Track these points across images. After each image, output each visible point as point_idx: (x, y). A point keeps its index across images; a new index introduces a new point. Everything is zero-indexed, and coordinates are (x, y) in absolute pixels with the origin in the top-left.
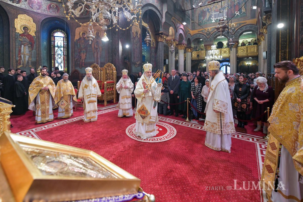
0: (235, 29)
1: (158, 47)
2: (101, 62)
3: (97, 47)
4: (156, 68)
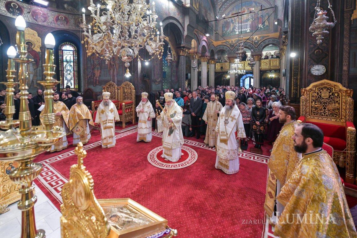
0: (258, 42)
2: (117, 80)
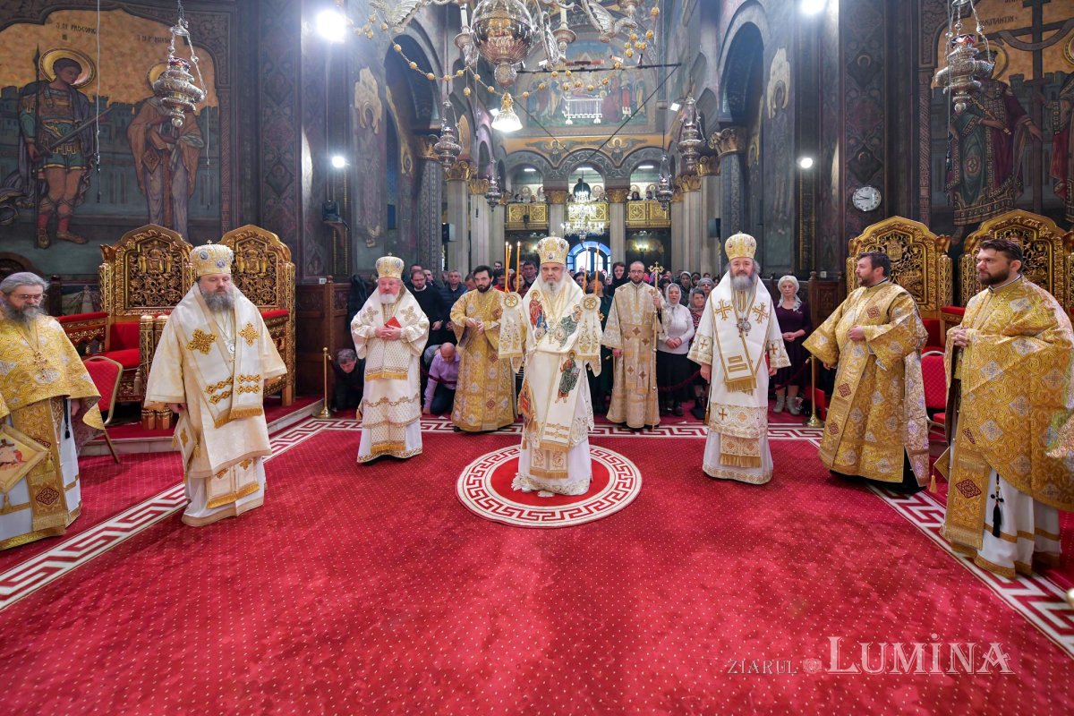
0: (621, 153)
1: (425, 178)
3: (169, 146)
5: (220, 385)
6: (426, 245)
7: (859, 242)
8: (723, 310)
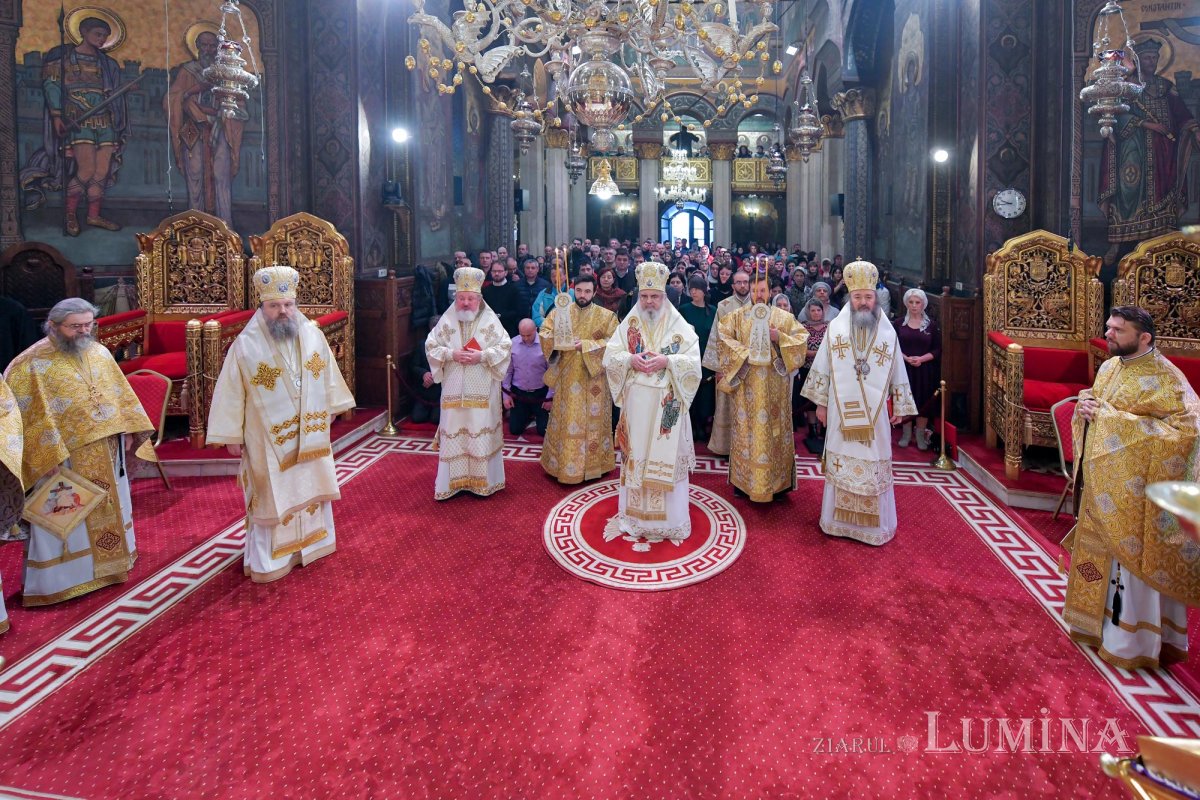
4: (483, 228)
5: (286, 425)
6: (496, 217)
7: (998, 258)
8: (840, 346)
